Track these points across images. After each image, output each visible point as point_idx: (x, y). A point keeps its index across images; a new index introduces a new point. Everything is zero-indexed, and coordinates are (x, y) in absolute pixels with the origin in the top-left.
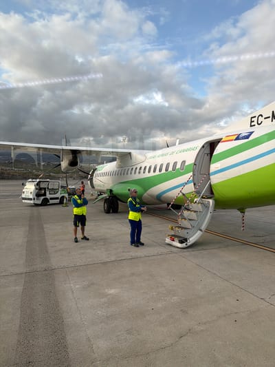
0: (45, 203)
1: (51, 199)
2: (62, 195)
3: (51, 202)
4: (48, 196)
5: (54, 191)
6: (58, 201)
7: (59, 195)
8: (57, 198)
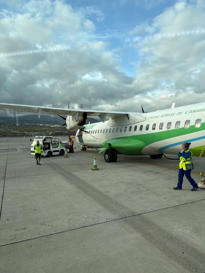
0: (50, 155)
1: (54, 151)
2: (61, 148)
3: (54, 154)
4: (52, 149)
5: (56, 145)
6: (58, 153)
7: (59, 148)
8: (58, 151)
